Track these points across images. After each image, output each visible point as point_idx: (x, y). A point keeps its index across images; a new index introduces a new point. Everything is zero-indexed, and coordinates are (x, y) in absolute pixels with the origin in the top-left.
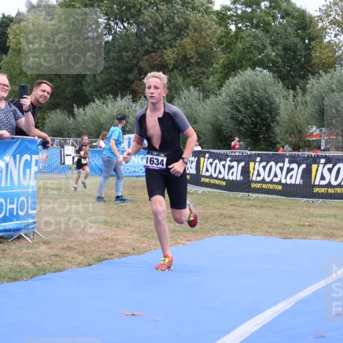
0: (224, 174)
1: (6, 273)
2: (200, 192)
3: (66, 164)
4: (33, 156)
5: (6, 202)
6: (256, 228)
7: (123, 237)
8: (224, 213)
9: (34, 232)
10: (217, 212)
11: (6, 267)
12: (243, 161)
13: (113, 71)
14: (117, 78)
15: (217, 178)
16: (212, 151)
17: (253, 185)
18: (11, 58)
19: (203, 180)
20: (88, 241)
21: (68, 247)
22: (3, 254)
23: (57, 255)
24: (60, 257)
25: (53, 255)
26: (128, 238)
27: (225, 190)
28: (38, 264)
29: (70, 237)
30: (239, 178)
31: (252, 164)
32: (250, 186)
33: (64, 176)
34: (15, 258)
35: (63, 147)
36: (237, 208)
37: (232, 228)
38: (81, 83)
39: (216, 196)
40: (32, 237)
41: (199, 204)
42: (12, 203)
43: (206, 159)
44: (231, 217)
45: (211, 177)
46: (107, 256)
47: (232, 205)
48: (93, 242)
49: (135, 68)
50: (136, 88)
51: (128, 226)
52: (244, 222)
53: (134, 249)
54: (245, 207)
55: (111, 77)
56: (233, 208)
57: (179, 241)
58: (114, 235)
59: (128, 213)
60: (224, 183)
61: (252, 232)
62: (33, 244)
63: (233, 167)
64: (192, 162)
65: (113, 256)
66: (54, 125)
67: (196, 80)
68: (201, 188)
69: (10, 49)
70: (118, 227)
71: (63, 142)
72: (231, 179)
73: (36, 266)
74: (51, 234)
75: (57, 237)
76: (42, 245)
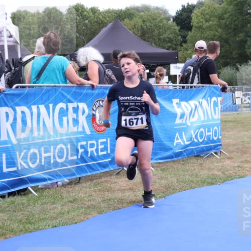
1: (205, 180)
3: (237, 104)
5: (205, 131)
9: (220, 151)
11: (205, 176)
18: (194, 33)
21: (246, 161)
22: (201, 167)
23: (239, 166)
24: (241, 167)
25: (236, 167)
28: (226, 173)
34: (210, 169)
35: (234, 92)
38: (244, 47)
40: (219, 154)
42: (209, 131)
69: (193, 27)
71: (233, 89)
73: (225, 174)
74: (232, 152)
75: (237, 154)
76: (227, 160)
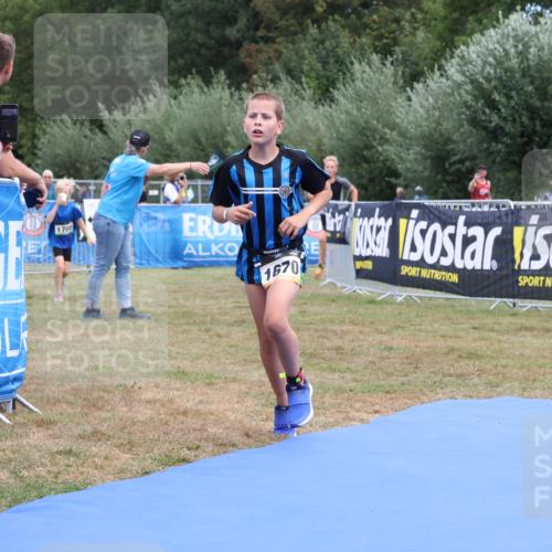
0: (454, 256)
2: (400, 299)
4: (11, 223)
6: (534, 380)
7: (221, 407)
8: (457, 346)
9: (15, 400)
10: (441, 344)
12: (499, 225)
13: (192, 21)
14: (200, 38)
15: (436, 266)
16: (427, 202)
17: (523, 281)
19: (405, 270)
20: (140, 418)
21: (95, 432)
23: (69, 451)
24: (77, 455)
25: (60, 453)
26: (234, 411)
27: (458, 293)
28: (25, 473)
29: (100, 409)
30: (489, 264)
31: (518, 232)
32: (518, 281)
33: (85, 269)
36: (486, 334)
37: (476, 380)
39: (438, 306)
40: (10, 410)
41: (398, 327)
43: (412, 222)
44: (473, 355)
45: (421, 263)
46: (185, 453)
47: (475, 328)
48: (151, 419)
49: (242, 11)
50: (248, 60)
51: (234, 380)
52: (505, 367)
53: (248, 435)
54: (507, 332)
55: (188, 35)
56: (477, 334)
57: (353, 414)
58: (201, 402)
59: (233, 350)
60: (454, 278)
61: (524, 390)
62: (13, 426)
63: (474, 239)
64: (379, 229)
65: (200, 451)
66: (58, 151)
67: (381, 37)
68: (404, 289)
70: (211, 384)
72: (469, 267)
73: (22, 479)
74: (55, 404)
75: (70, 411)
76: (34, 429)
